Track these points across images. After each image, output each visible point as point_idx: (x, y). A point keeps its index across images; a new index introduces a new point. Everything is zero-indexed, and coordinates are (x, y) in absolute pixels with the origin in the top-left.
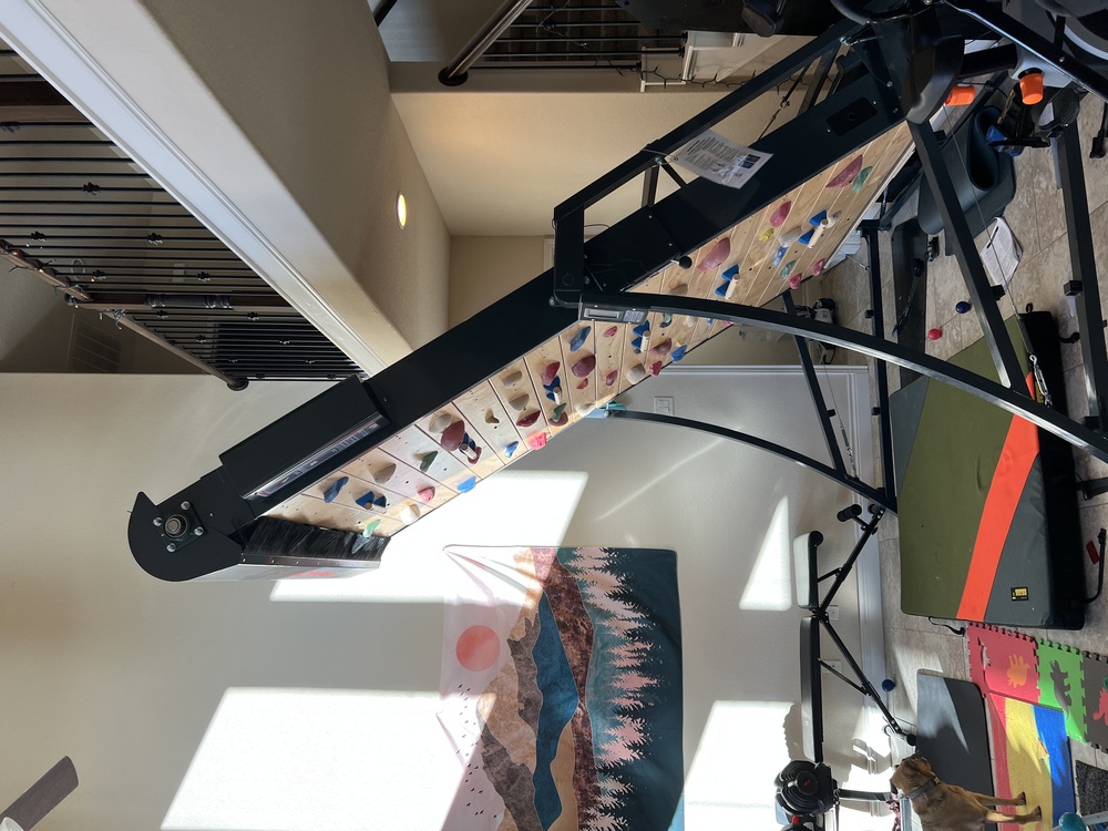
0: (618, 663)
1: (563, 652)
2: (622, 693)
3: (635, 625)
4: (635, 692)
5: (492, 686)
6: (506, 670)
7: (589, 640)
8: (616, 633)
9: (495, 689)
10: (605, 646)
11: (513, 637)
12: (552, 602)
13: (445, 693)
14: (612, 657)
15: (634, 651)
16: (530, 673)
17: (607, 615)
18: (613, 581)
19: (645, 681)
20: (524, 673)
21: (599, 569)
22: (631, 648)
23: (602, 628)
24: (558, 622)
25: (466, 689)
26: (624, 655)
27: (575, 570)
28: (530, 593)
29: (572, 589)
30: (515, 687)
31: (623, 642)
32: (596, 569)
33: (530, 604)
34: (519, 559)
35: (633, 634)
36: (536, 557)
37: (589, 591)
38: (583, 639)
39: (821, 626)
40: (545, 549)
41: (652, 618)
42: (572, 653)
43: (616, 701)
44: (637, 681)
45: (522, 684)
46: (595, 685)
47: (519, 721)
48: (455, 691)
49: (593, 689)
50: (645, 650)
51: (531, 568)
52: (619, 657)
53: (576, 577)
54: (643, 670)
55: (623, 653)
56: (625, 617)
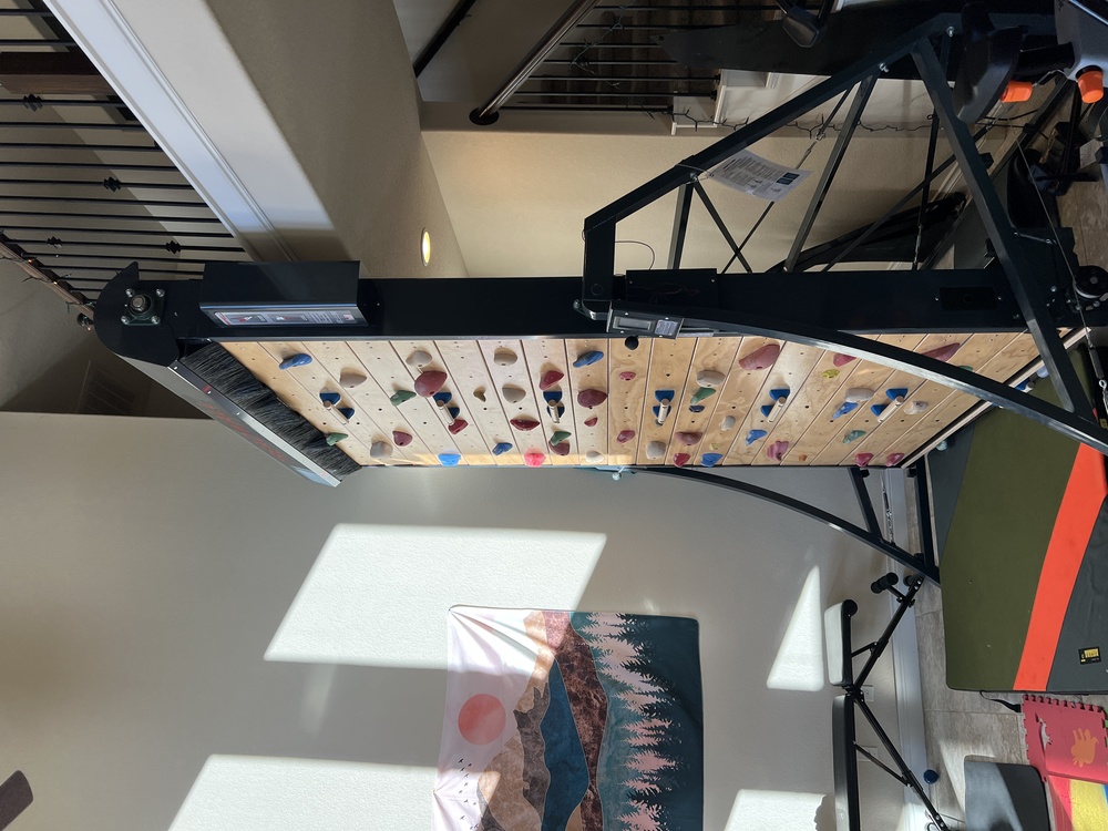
0: (634, 742)
1: (574, 727)
2: (637, 775)
3: (652, 700)
4: (651, 775)
5: (495, 764)
6: (511, 744)
7: (603, 714)
8: (632, 708)
9: (499, 766)
10: (619, 721)
11: (520, 707)
12: (563, 671)
13: (443, 769)
14: (627, 734)
15: (651, 729)
16: (538, 749)
17: (623, 688)
18: (629, 651)
19: (663, 763)
20: (531, 749)
21: (615, 637)
22: (648, 725)
23: (618, 702)
24: (570, 692)
25: (466, 765)
26: (640, 732)
27: (590, 637)
28: (540, 661)
29: (586, 658)
30: (520, 763)
31: (639, 718)
32: (611, 637)
33: (541, 673)
34: (529, 623)
35: (650, 710)
36: (548, 621)
37: (603, 661)
38: (596, 713)
39: (857, 707)
40: (558, 613)
41: (671, 693)
42: (583, 728)
43: (631, 784)
44: (653, 763)
45: (528, 761)
46: (608, 765)
47: (522, 802)
48: (455, 767)
49: (605, 770)
50: (663, 728)
51: (542, 633)
52: (635, 735)
53: (590, 644)
54: (661, 749)
55: (640, 731)
56: (641, 691)
